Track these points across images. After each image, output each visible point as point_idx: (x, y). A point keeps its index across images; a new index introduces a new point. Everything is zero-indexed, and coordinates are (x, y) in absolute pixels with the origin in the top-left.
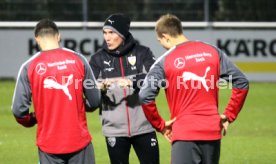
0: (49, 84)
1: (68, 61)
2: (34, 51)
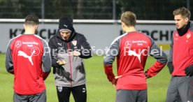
0: (21, 53)
1: (34, 43)
2: (13, 36)
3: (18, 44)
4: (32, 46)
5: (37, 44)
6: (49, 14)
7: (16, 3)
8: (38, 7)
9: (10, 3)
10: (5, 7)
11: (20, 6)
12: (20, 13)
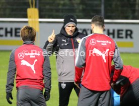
3: (93, 42)
4: (105, 44)
5: (110, 43)
6: (109, 14)
7: (77, 4)
8: (98, 8)
9: (72, 5)
10: (67, 7)
11: (81, 7)
12: (81, 14)
